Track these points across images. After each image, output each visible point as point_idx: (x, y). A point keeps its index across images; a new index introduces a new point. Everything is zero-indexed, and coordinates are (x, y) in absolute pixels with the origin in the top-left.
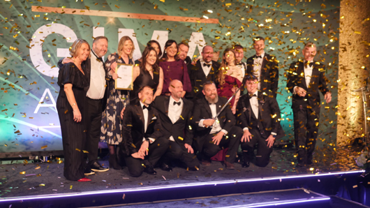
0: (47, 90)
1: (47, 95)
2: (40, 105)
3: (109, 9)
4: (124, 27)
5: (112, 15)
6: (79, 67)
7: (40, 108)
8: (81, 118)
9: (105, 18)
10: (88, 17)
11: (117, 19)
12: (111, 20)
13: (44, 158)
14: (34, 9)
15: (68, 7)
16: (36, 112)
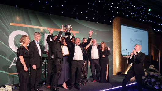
1: (15, 59)
2: (12, 64)
3: (42, 26)
4: (46, 33)
5: (42, 29)
8: (27, 70)
9: (40, 29)
10: (33, 29)
11: (44, 30)
13: (14, 87)
14: (11, 24)
15: (25, 24)
16: (10, 67)
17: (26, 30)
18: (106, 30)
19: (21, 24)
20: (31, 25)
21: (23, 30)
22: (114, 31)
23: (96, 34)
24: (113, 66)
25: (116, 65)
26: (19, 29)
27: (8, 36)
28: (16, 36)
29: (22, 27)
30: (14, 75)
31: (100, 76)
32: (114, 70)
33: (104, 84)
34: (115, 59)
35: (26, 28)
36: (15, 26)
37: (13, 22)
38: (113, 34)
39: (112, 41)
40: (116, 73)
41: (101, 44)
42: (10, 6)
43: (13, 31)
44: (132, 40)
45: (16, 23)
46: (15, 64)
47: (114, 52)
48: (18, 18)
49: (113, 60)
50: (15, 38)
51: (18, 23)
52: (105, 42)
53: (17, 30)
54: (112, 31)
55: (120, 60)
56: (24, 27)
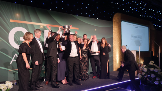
0: (16, 54)
1: (16, 56)
2: (12, 61)
3: (41, 22)
5: (42, 25)
6: (28, 45)
7: (13, 62)
9: (39, 26)
10: (32, 25)
11: (44, 26)
12: (42, 27)
13: (15, 83)
14: (11, 21)
15: (25, 21)
16: (11, 63)
17: (26, 26)
18: (106, 27)
19: (21, 20)
20: (31, 21)
21: (22, 27)
22: (114, 27)
23: (96, 30)
24: (113, 62)
25: (116, 61)
26: (19, 26)
27: (8, 33)
28: (16, 33)
29: (22, 24)
30: (15, 71)
31: (100, 72)
32: (114, 66)
33: (104, 80)
34: (115, 55)
35: (26, 24)
36: (14, 23)
37: (13, 19)
38: (114, 30)
39: (113, 37)
40: (116, 69)
41: (102, 40)
42: (10, 3)
43: (13, 28)
44: (132, 36)
45: (16, 20)
46: (16, 61)
47: (114, 48)
48: (18, 15)
49: (113, 56)
50: (15, 35)
51: (18, 20)
52: (106, 38)
53: (17, 27)
54: (112, 27)
55: (120, 56)
56: (24, 24)
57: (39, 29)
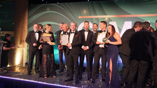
3: (106, 15)
4: (111, 21)
5: (106, 17)
9: (104, 18)
10: (98, 19)
12: (107, 19)
14: (80, 17)
15: (91, 15)
19: (88, 16)
20: (96, 15)
29: (88, 19)
35: (92, 19)
36: (82, 19)
37: (81, 15)
43: (81, 23)
45: (83, 16)
48: (85, 11)
51: (85, 16)
56: (90, 18)
57: (104, 21)
